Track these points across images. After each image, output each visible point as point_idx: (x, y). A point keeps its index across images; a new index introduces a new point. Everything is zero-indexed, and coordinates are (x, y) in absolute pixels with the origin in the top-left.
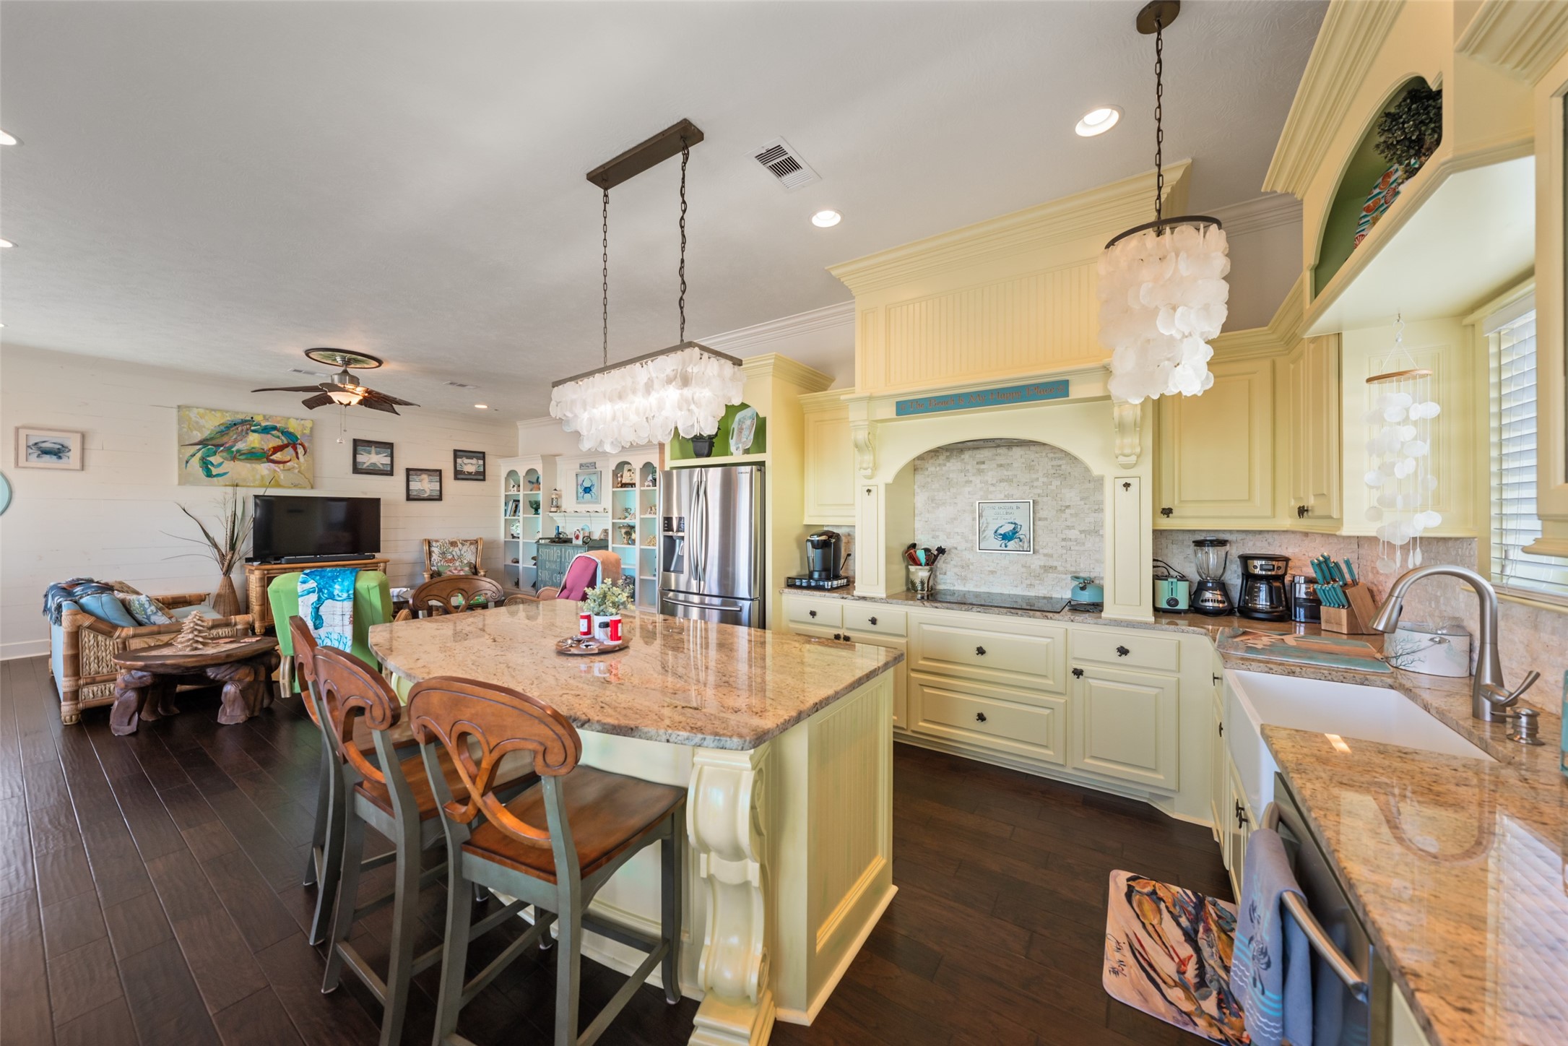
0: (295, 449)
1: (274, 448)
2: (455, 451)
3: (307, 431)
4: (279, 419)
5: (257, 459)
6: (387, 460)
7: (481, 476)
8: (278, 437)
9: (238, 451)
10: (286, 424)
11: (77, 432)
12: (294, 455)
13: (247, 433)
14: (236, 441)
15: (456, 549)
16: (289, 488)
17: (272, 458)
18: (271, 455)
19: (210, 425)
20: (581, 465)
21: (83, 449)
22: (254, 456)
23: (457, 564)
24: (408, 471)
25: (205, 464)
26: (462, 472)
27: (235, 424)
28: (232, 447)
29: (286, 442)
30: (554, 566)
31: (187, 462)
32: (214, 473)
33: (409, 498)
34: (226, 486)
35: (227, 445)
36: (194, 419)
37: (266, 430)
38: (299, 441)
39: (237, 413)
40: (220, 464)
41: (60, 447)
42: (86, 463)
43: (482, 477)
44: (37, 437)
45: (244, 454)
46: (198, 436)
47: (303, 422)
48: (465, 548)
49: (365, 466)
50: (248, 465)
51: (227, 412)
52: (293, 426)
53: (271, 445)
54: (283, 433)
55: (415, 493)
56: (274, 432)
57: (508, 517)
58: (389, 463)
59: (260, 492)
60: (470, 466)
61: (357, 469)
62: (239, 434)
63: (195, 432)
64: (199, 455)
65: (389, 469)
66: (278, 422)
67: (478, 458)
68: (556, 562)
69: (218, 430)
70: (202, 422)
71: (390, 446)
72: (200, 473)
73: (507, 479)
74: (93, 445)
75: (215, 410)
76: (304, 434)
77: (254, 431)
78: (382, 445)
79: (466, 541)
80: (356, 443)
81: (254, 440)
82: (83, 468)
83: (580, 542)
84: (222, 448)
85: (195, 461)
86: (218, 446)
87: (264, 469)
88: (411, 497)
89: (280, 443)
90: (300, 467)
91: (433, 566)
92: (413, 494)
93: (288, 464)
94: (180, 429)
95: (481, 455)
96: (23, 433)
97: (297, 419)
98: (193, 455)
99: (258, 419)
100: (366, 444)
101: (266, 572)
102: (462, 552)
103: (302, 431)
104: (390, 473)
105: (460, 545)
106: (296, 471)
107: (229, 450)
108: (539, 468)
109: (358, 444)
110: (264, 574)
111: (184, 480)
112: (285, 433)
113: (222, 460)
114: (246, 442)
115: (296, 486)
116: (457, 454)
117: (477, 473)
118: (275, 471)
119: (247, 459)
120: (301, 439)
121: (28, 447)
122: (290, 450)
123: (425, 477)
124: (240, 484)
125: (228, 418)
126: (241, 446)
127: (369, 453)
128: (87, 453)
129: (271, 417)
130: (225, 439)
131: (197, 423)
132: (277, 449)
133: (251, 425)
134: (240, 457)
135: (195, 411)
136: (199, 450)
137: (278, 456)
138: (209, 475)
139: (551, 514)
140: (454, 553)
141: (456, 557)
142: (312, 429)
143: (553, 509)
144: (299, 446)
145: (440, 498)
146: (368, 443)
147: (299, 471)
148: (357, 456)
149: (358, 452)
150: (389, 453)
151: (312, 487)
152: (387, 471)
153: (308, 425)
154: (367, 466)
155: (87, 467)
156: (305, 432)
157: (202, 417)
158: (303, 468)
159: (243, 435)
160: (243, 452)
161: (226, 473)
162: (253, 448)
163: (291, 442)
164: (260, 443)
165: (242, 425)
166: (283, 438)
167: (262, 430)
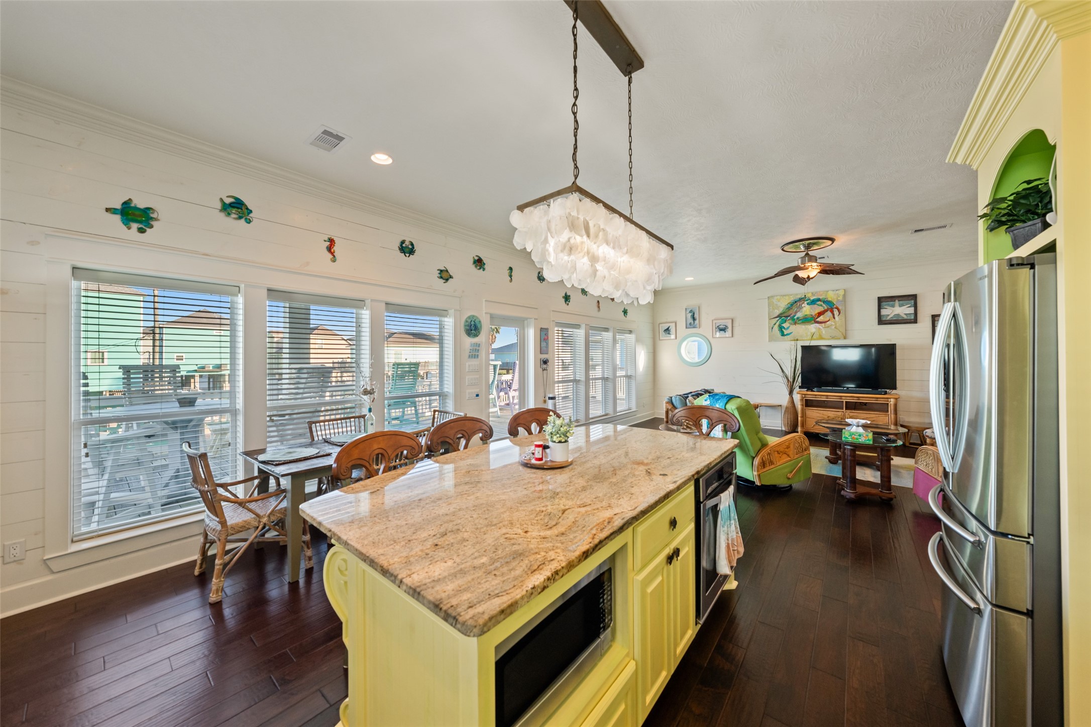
0: (832, 312)
1: (818, 313)
3: (841, 298)
4: (821, 293)
5: (808, 322)
6: (911, 310)
8: (821, 305)
9: (798, 318)
10: (826, 296)
11: (730, 319)
12: (832, 316)
13: (803, 306)
14: (796, 312)
16: (829, 339)
17: (817, 320)
19: (782, 305)
21: (732, 327)
22: (806, 320)
24: (934, 316)
25: (781, 328)
27: (796, 302)
28: (795, 316)
29: (826, 308)
31: (772, 328)
32: (785, 334)
34: (792, 341)
35: (792, 316)
36: (775, 303)
37: (813, 302)
38: (835, 306)
39: (797, 294)
40: (788, 328)
41: (725, 327)
42: (734, 334)
44: (719, 322)
45: (801, 320)
46: (777, 312)
47: (837, 292)
49: (888, 318)
50: (803, 326)
51: (791, 295)
52: (831, 296)
54: (824, 302)
56: (818, 303)
58: (913, 312)
59: (807, 343)
61: (881, 321)
62: (798, 308)
64: (778, 324)
66: (821, 295)
69: (787, 307)
70: (779, 304)
71: (913, 297)
72: (778, 334)
74: (736, 324)
75: (785, 296)
76: (838, 300)
77: (807, 304)
78: (905, 298)
81: (807, 310)
82: (732, 336)
84: (789, 318)
85: (776, 327)
86: (787, 317)
87: (813, 328)
89: (823, 310)
90: (836, 324)
93: (828, 323)
94: (769, 309)
96: (714, 322)
97: (834, 291)
98: (775, 324)
99: (809, 295)
100: (889, 299)
101: (803, 396)
103: (837, 298)
104: (914, 321)
106: (834, 327)
107: (792, 318)
109: (882, 301)
110: (802, 398)
111: (772, 339)
112: (826, 302)
113: (789, 325)
114: (802, 312)
115: (833, 338)
118: (819, 328)
119: (802, 323)
120: (838, 305)
121: (716, 328)
122: (829, 313)
124: (799, 339)
125: (791, 299)
126: (799, 315)
127: (893, 306)
128: (734, 328)
129: (816, 293)
130: (791, 312)
131: (777, 305)
132: (820, 314)
133: (805, 301)
134: (799, 322)
135: (776, 298)
136: (778, 321)
137: (821, 319)
138: (783, 335)
142: (844, 296)
144: (835, 310)
146: (892, 298)
147: (835, 328)
148: (882, 310)
149: (882, 307)
150: (913, 303)
151: (845, 338)
152: (911, 319)
153: (842, 293)
154: (891, 318)
155: (734, 336)
156: (839, 298)
157: (779, 301)
158: (838, 325)
159: (800, 308)
160: (800, 318)
161: (791, 333)
162: (806, 315)
163: (829, 308)
164: (810, 311)
165: (800, 302)
166: (824, 305)
167: (811, 302)
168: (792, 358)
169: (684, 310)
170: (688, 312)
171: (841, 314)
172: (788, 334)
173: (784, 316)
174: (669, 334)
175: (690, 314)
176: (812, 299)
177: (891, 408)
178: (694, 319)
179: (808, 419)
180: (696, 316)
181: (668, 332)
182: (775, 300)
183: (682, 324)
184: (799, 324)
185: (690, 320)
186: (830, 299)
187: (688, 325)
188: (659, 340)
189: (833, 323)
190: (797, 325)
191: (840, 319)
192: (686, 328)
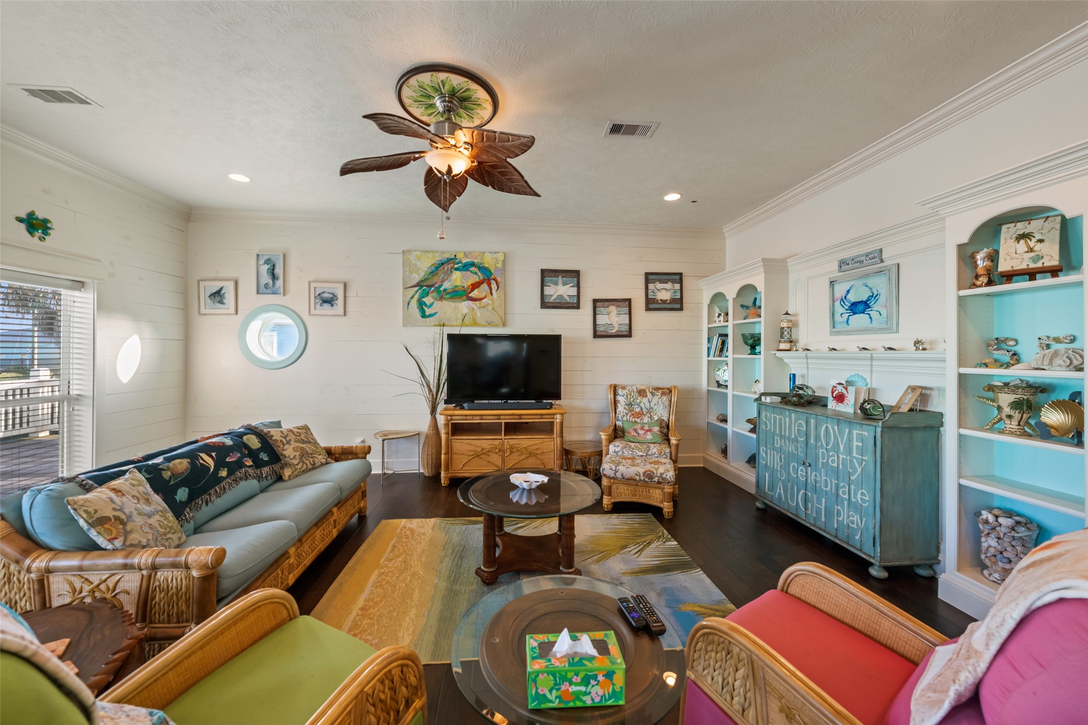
0: (489, 285)
1: (472, 285)
2: (647, 274)
3: (499, 265)
4: (476, 254)
5: (458, 298)
6: (573, 291)
7: (677, 304)
8: (476, 273)
9: (445, 290)
10: (482, 259)
11: (340, 282)
12: (489, 291)
13: (451, 272)
14: (443, 281)
15: (645, 400)
16: (485, 326)
17: (470, 295)
18: (470, 293)
19: (425, 265)
20: (842, 263)
21: (345, 297)
22: (458, 294)
23: (646, 420)
24: (595, 301)
25: (421, 305)
26: (654, 301)
27: (442, 264)
28: (441, 286)
29: (482, 278)
30: (792, 448)
31: (408, 304)
32: (427, 314)
33: (596, 335)
34: (435, 326)
35: (437, 285)
36: (413, 262)
37: (466, 267)
38: (492, 277)
39: (444, 252)
40: (431, 305)
41: (332, 296)
42: (348, 309)
43: (678, 306)
44: (321, 287)
45: (449, 293)
46: (416, 278)
47: (496, 255)
48: (655, 400)
49: (552, 299)
50: (452, 304)
51: (437, 252)
52: (488, 261)
53: (470, 282)
54: (479, 268)
55: (602, 329)
56: (473, 269)
57: (711, 358)
58: (575, 294)
59: (456, 331)
60: (664, 292)
61: (545, 304)
62: (446, 273)
63: (414, 275)
64: (416, 297)
65: (575, 301)
66: (476, 258)
67: (674, 282)
68: (796, 440)
69: (430, 270)
70: (419, 264)
71: (576, 274)
72: (417, 313)
73: (710, 306)
74: (351, 293)
75: (428, 252)
76: (496, 268)
77: (457, 269)
78: (569, 274)
79: (657, 389)
80: (545, 273)
81: (458, 279)
82: (345, 315)
83: (848, 408)
84: (433, 289)
85: (414, 302)
86: (430, 286)
87: (464, 306)
88: (598, 333)
89: (477, 280)
90: (493, 304)
91: (618, 420)
92: (600, 329)
93: (484, 301)
94: (404, 272)
95: (677, 277)
96: (313, 285)
97: (491, 253)
98: (412, 297)
99: (460, 256)
100: (553, 274)
101: (449, 418)
102: (652, 405)
103: (495, 264)
104: (577, 306)
105: (649, 395)
106: (491, 307)
107: (437, 290)
108: (759, 281)
109: (546, 275)
110: (447, 420)
111: (407, 322)
112: (483, 269)
113: (432, 300)
114: (450, 281)
115: (490, 324)
116: (650, 278)
117: (673, 301)
118: (473, 309)
119: (451, 298)
120: (496, 274)
121: (315, 297)
122: (485, 286)
123: (613, 308)
124: (446, 324)
125: (438, 258)
126: (447, 285)
127: (556, 284)
128: (348, 299)
129: (469, 253)
130: (435, 279)
131: (415, 265)
132: (475, 286)
133: (455, 264)
134: (447, 297)
135: (414, 253)
136: (417, 292)
137: (475, 294)
138: (424, 316)
139: (779, 354)
140: (642, 405)
141: (644, 410)
142: (504, 262)
143: (783, 346)
144: (493, 282)
145: (629, 335)
146: (556, 273)
147: (492, 309)
148: (545, 287)
149: (545, 284)
150: (576, 282)
151: (504, 325)
152: (574, 303)
153: (501, 257)
154: (555, 299)
155: (347, 313)
156: (498, 265)
157: (419, 260)
158: (496, 304)
159: (449, 274)
160: (448, 291)
161: (436, 313)
162: (456, 286)
163: (486, 278)
164: (461, 281)
165: (447, 264)
166: (479, 274)
167: (463, 267)
168: (436, 355)
169: (255, 258)
170: (262, 261)
171: (500, 289)
172: (431, 315)
173: (426, 285)
174: (221, 302)
175: (266, 267)
176: (464, 261)
177: (557, 429)
178: (274, 277)
179: (455, 456)
180: (279, 271)
181: (218, 299)
182: (412, 258)
183: (248, 286)
184: (446, 299)
185: (266, 279)
186: (486, 265)
187: (262, 289)
188: (200, 313)
189: (491, 302)
190: (444, 302)
191: (498, 296)
192: (258, 293)
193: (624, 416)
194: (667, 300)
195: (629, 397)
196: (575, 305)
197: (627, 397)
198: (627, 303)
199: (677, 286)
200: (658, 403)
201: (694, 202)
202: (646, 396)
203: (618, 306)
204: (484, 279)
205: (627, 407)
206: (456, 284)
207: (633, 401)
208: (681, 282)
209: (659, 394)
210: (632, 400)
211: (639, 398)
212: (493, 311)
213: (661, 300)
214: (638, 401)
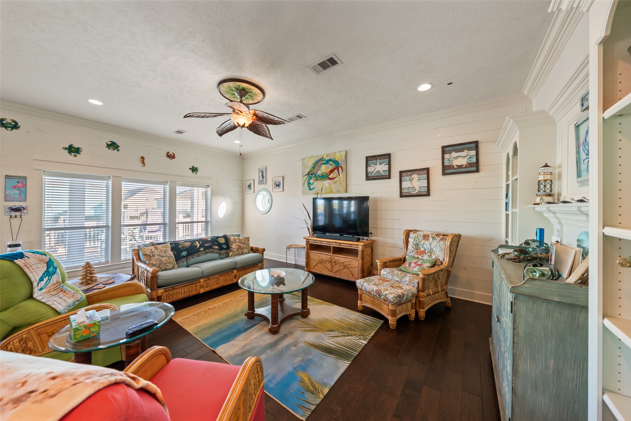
0: (338, 170)
1: (330, 171)
2: (443, 147)
4: (332, 154)
5: (324, 179)
7: (473, 168)
8: (332, 165)
10: (335, 156)
11: (282, 177)
12: (338, 174)
13: (321, 166)
14: (317, 171)
15: (427, 243)
16: (336, 193)
18: (329, 176)
19: (310, 164)
20: (584, 100)
23: (426, 257)
24: (401, 172)
25: (309, 183)
26: (451, 167)
27: (317, 162)
28: (317, 174)
29: (334, 167)
31: (304, 184)
33: (402, 196)
34: (314, 194)
35: (315, 174)
36: (306, 163)
37: (327, 162)
38: (340, 165)
39: (318, 156)
40: (313, 183)
41: (279, 183)
42: (284, 189)
43: (475, 169)
44: (275, 180)
45: (320, 177)
46: (307, 171)
47: (341, 153)
48: (435, 243)
50: (321, 182)
52: (338, 157)
53: (329, 170)
55: (406, 191)
56: (331, 162)
58: (387, 169)
61: (368, 177)
63: (306, 169)
64: (307, 180)
65: (387, 174)
66: (332, 156)
69: (312, 166)
71: (388, 156)
74: (285, 181)
75: (311, 157)
76: (342, 160)
77: (323, 164)
78: (383, 157)
79: (438, 235)
81: (324, 169)
82: (283, 191)
85: (306, 182)
86: (312, 174)
87: (327, 183)
88: (403, 194)
89: (332, 168)
90: (340, 180)
91: (407, 255)
92: (405, 191)
93: (335, 179)
94: (303, 168)
95: (474, 145)
96: (273, 179)
97: (339, 152)
98: (305, 181)
99: (325, 156)
100: (373, 159)
101: (308, 240)
102: (432, 247)
103: (341, 158)
104: (389, 177)
105: (431, 239)
106: (339, 182)
108: (517, 137)
109: (369, 159)
110: (307, 242)
111: (304, 192)
112: (335, 162)
114: (321, 170)
115: (338, 192)
116: (445, 149)
117: (470, 165)
118: (331, 184)
119: (321, 179)
121: (274, 184)
122: (336, 171)
123: (415, 176)
126: (319, 173)
127: (375, 164)
128: (284, 184)
129: (329, 154)
130: (315, 170)
131: (307, 164)
132: (332, 171)
133: (322, 161)
135: (306, 159)
136: (307, 178)
137: (331, 176)
138: (310, 189)
139: (536, 208)
140: (425, 246)
141: (426, 250)
142: (346, 156)
144: (340, 168)
145: (428, 194)
146: (375, 157)
147: (340, 183)
148: (368, 167)
149: (368, 165)
150: (388, 161)
151: (346, 191)
153: (344, 154)
154: (374, 174)
155: (284, 190)
156: (342, 158)
157: (308, 162)
158: (341, 180)
159: (320, 167)
160: (320, 176)
161: (315, 188)
162: (323, 173)
163: (336, 166)
164: (325, 170)
165: (320, 162)
166: (333, 165)
167: (326, 162)
169: (258, 170)
170: (260, 172)
171: (343, 172)
172: (313, 189)
173: (311, 174)
174: (251, 189)
176: (326, 159)
177: (360, 254)
178: (263, 177)
180: (264, 175)
181: (250, 187)
182: (306, 161)
184: (319, 180)
185: (261, 178)
186: (337, 159)
187: (260, 182)
188: (246, 194)
189: (338, 179)
190: (318, 181)
191: (342, 176)
192: (259, 184)
193: (411, 252)
194: (463, 165)
195: (416, 239)
196: (387, 176)
197: (415, 239)
198: (426, 171)
199: (473, 153)
200: (436, 246)
201: (450, 84)
202: (429, 240)
203: (418, 174)
204: (336, 167)
205: (414, 247)
206: (323, 172)
207: (419, 243)
208: (477, 148)
209: (438, 239)
210: (418, 241)
211: (423, 241)
212: (340, 184)
213: (457, 166)
214: (422, 243)
